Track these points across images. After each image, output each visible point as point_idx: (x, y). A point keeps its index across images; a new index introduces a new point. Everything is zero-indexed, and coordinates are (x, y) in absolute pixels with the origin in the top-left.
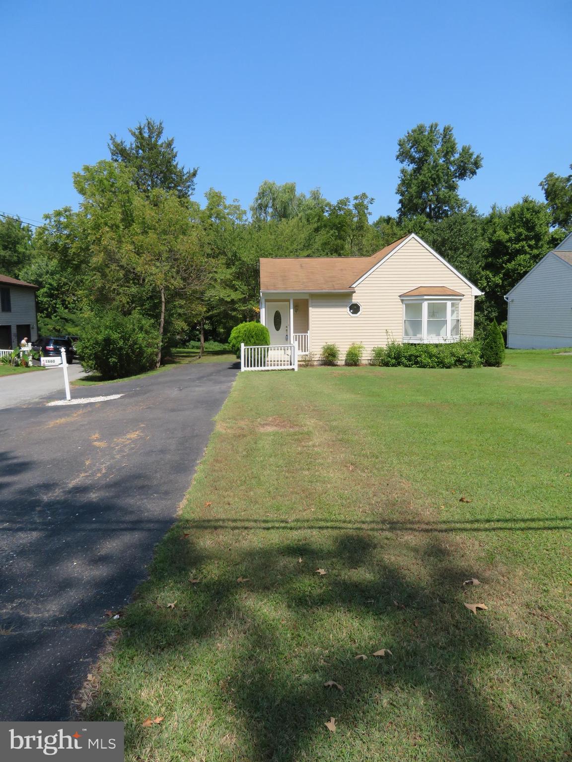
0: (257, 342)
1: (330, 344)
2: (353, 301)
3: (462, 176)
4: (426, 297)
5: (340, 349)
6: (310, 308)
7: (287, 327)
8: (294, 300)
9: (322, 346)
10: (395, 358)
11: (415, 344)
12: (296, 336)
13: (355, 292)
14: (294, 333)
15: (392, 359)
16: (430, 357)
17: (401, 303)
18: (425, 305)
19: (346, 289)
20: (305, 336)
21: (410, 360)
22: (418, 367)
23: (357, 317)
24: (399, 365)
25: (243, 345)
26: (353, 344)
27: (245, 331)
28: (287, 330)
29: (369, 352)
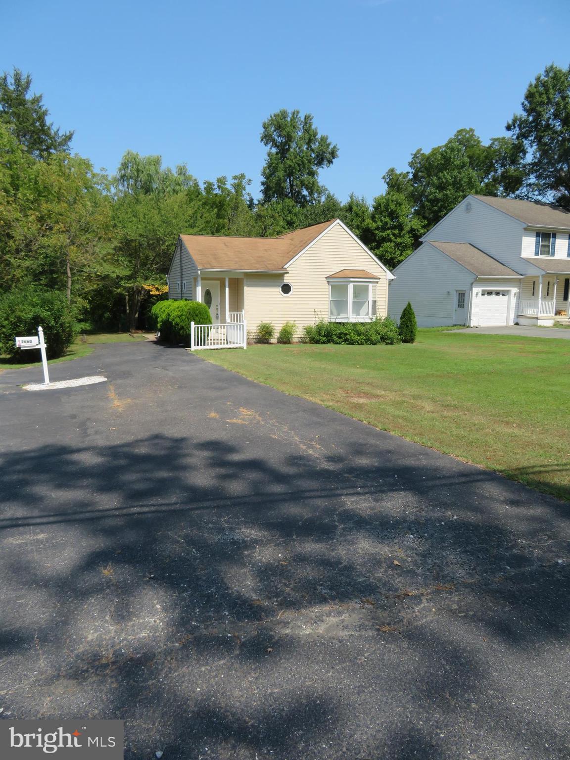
0: (201, 320)
1: (264, 322)
2: (285, 281)
3: (320, 163)
4: (352, 280)
5: (276, 328)
6: (245, 287)
7: (217, 306)
8: (230, 280)
9: (257, 325)
10: (325, 336)
11: (344, 323)
12: (231, 315)
13: (288, 273)
14: (230, 311)
15: (323, 336)
16: (359, 335)
17: (327, 285)
18: (351, 287)
19: (278, 269)
20: (240, 314)
21: (340, 338)
22: (347, 344)
23: (288, 297)
24: (330, 343)
25: (193, 323)
26: (287, 323)
27: (189, 309)
28: (217, 309)
29: (301, 330)
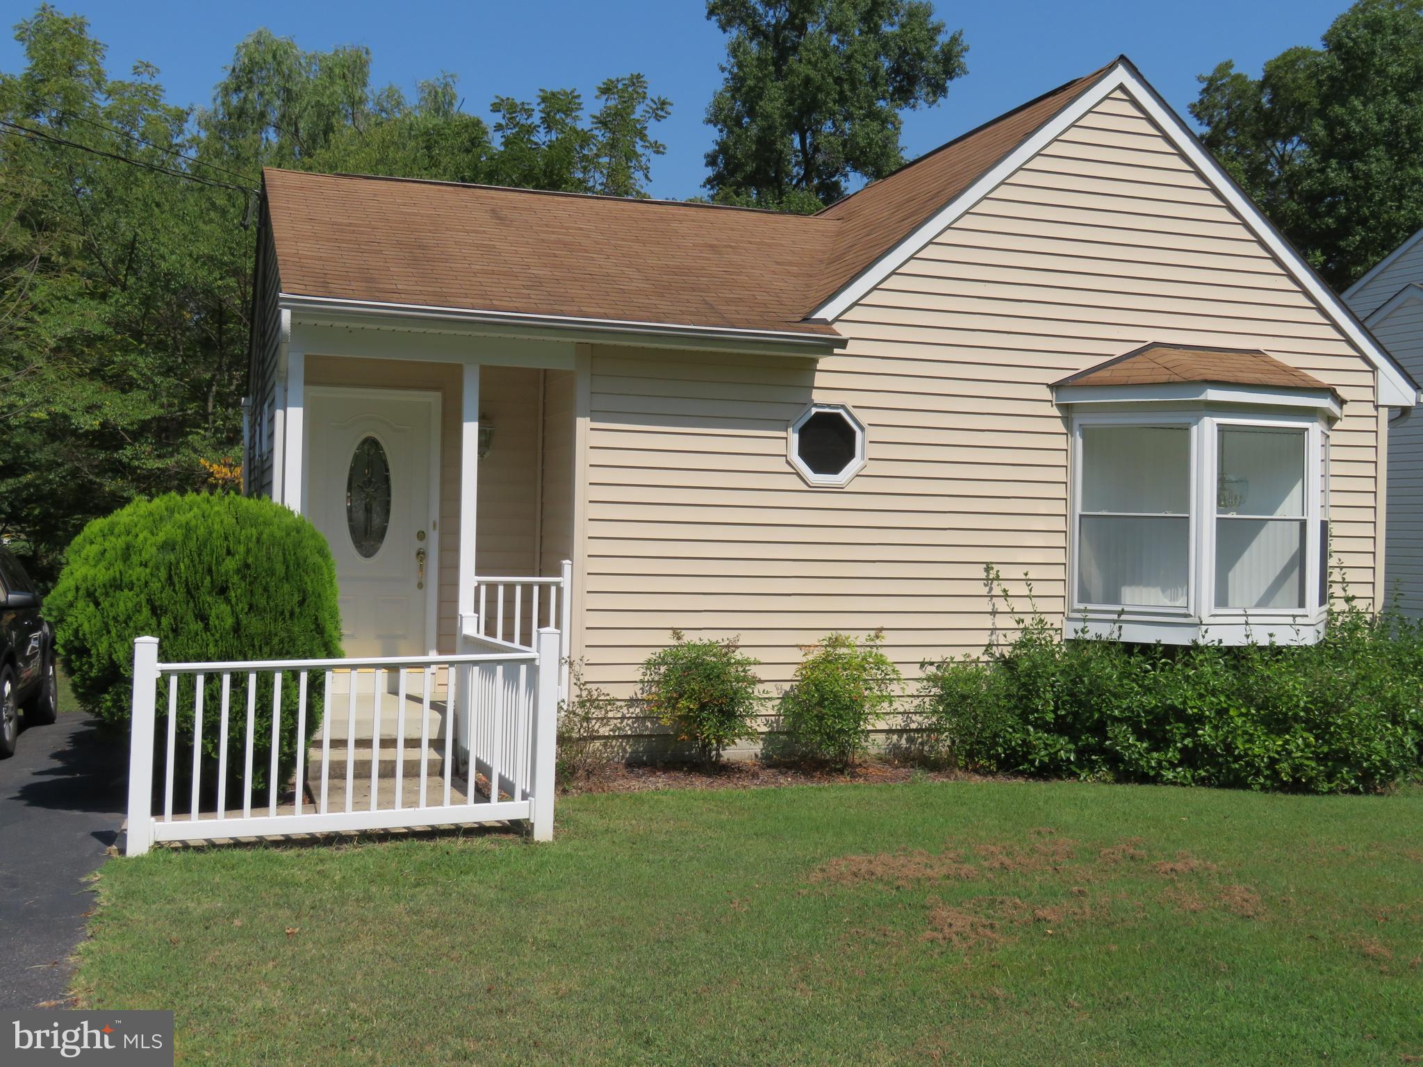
1: (690, 638)
2: (817, 396)
4: (1213, 395)
5: (754, 671)
6: (583, 425)
7: (421, 536)
9: (644, 656)
10: (1060, 727)
11: (1170, 651)
12: (492, 588)
13: (834, 344)
14: (480, 570)
15: (1042, 725)
16: (1277, 723)
17: (1059, 426)
18: (1204, 438)
19: (788, 324)
20: (544, 589)
21: (1160, 742)
22: (1202, 782)
23: (838, 490)
24: (1092, 767)
25: (146, 648)
26: (835, 643)
27: (168, 546)
28: (421, 554)
29: (913, 688)
